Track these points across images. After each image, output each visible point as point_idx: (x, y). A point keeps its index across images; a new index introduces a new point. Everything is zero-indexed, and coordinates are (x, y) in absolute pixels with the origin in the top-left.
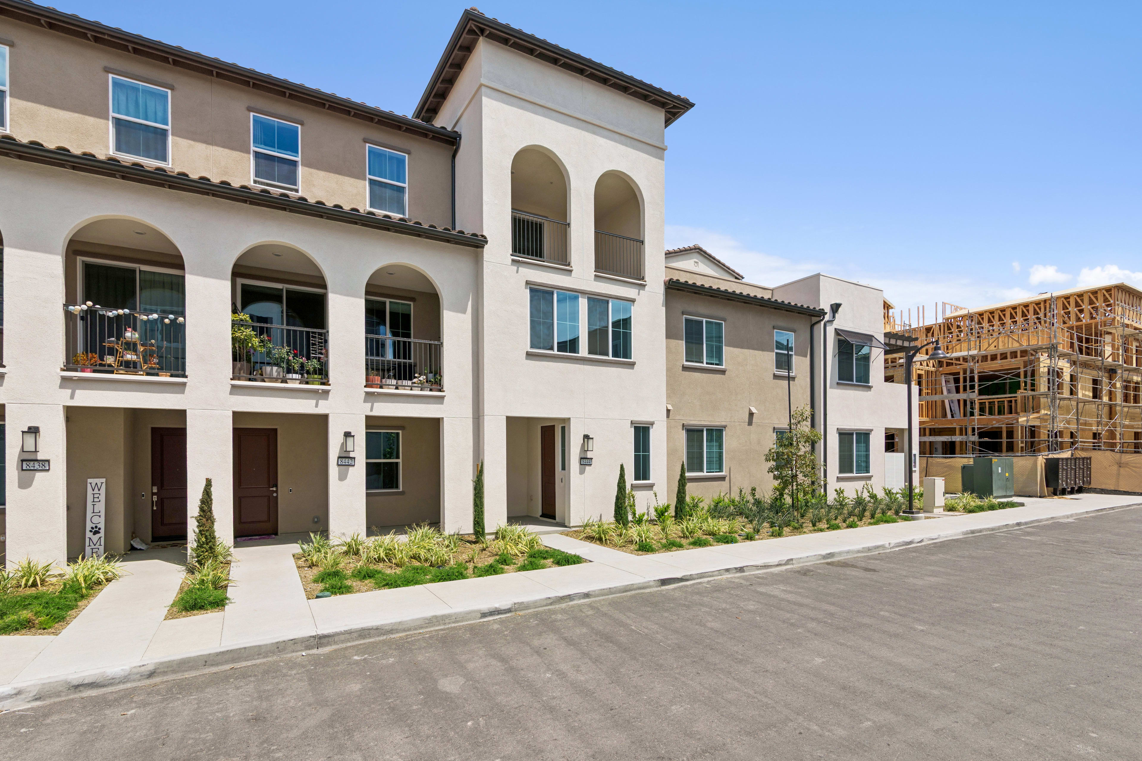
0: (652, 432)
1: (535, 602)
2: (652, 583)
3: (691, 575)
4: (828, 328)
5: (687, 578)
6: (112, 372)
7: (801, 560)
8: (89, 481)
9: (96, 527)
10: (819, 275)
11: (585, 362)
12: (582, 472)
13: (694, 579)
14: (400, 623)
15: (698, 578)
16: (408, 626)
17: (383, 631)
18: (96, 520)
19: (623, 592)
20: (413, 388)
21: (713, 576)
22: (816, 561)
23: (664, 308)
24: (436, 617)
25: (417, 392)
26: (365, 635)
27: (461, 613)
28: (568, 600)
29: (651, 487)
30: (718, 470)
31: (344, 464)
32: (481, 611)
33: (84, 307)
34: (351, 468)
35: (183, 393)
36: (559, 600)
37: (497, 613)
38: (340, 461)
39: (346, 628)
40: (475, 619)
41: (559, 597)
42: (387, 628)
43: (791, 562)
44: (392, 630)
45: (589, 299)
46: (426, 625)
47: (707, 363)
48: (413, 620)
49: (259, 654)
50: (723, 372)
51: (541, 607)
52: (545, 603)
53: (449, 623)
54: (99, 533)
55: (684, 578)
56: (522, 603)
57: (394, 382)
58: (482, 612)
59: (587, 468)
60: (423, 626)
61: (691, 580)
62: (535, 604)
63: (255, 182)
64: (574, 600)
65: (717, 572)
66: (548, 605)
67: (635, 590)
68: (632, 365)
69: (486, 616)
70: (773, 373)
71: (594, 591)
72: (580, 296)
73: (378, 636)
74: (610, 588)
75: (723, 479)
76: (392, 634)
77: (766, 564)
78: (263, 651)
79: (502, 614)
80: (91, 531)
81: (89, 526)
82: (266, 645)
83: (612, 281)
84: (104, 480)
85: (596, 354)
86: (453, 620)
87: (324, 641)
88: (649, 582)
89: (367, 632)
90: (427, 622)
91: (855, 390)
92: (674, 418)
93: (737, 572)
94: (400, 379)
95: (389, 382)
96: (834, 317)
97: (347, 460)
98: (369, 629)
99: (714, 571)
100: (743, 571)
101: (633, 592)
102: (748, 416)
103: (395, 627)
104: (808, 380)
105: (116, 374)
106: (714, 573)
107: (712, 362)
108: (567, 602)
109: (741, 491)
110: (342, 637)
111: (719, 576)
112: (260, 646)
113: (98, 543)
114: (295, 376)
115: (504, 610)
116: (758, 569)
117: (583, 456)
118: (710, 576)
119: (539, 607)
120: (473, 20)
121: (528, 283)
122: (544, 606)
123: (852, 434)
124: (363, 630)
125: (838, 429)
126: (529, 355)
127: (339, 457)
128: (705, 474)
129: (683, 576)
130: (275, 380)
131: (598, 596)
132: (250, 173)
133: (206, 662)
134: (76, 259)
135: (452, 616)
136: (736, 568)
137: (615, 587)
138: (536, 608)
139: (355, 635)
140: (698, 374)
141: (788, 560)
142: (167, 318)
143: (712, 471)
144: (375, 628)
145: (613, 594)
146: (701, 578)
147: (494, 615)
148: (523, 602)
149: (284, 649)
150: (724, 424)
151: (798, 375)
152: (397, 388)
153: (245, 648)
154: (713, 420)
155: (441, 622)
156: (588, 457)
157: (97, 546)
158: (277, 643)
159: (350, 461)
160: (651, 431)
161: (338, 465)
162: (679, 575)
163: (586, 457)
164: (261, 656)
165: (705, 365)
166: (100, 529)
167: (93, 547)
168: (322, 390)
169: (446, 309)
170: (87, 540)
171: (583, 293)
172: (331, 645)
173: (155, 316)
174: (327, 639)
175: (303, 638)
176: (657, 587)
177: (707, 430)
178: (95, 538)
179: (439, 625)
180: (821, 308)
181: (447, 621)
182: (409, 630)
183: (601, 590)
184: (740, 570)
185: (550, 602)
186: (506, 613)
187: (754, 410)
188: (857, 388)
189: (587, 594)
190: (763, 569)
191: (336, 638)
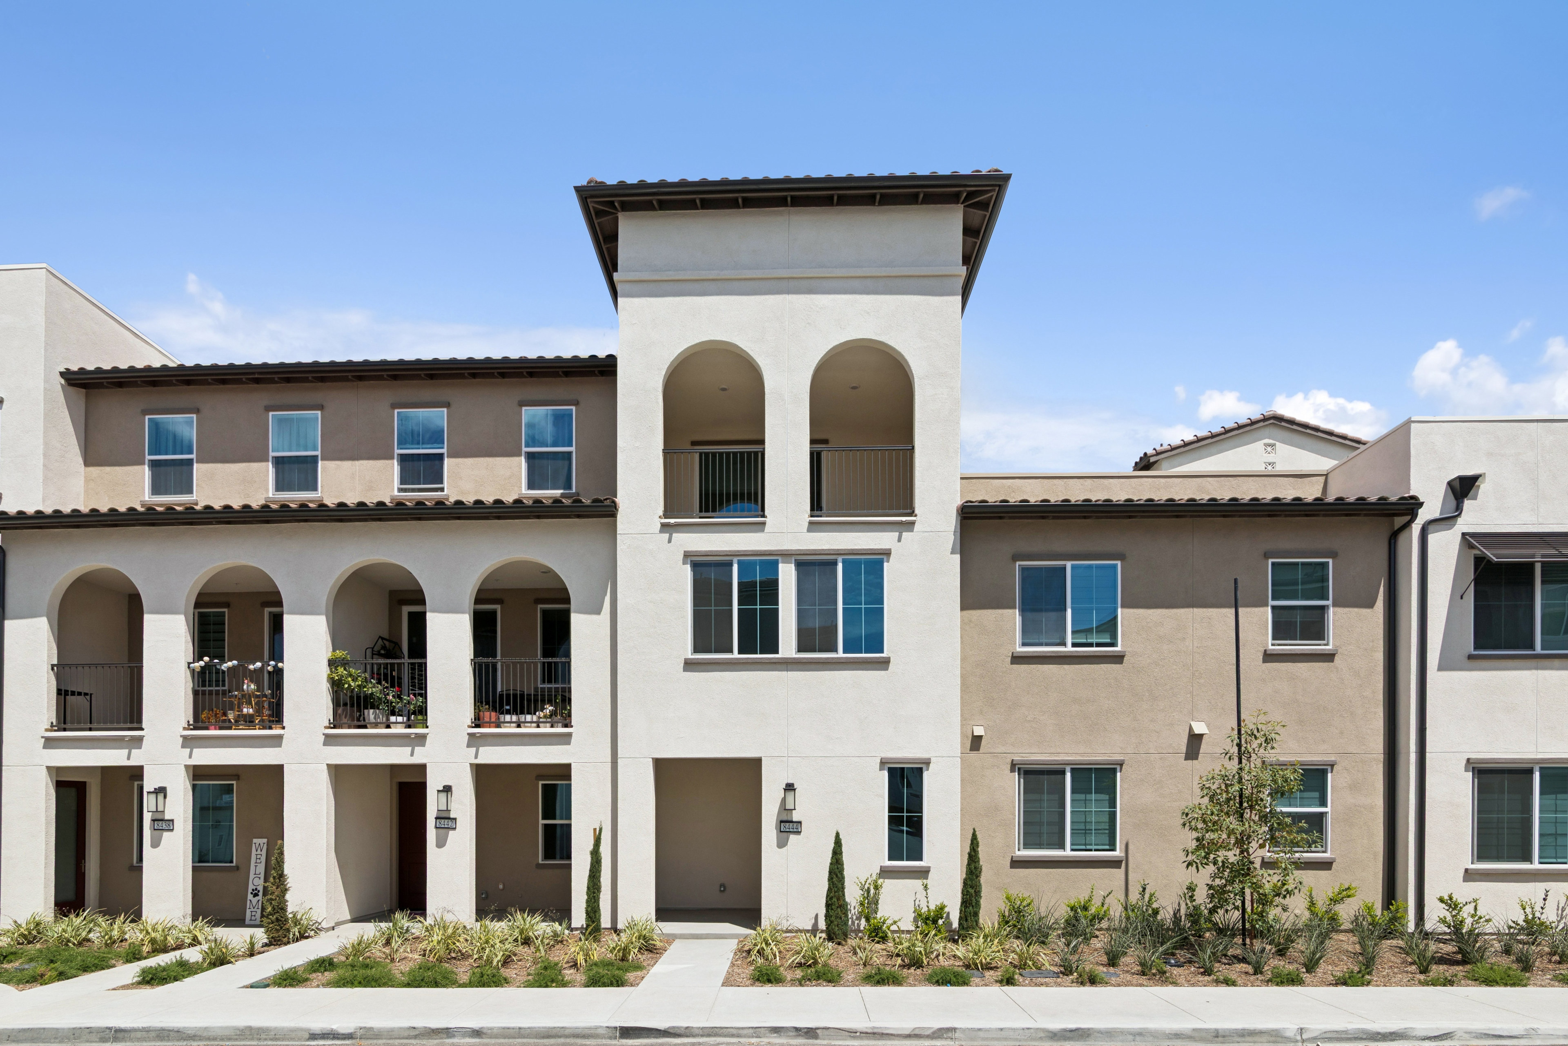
0: (927, 777)
1: (392, 1030)
2: (601, 1031)
3: (687, 1028)
4: (1433, 539)
5: (679, 1032)
6: (230, 728)
7: (981, 1034)
8: (255, 840)
9: (256, 889)
10: (1409, 422)
11: (789, 667)
12: (782, 844)
13: (694, 1036)
14: (206, 1029)
15: (702, 1036)
16: (214, 1034)
17: (184, 1036)
18: (256, 881)
19: (543, 1037)
20: (540, 725)
21: (739, 1036)
22: (1026, 1040)
23: (957, 557)
24: (250, 1028)
25: (546, 729)
26: (164, 1037)
27: (283, 1029)
28: (445, 1036)
29: (923, 873)
30: (1107, 847)
31: (443, 826)
32: (310, 1030)
33: (202, 663)
34: (451, 832)
35: (280, 746)
36: (429, 1033)
37: (332, 1036)
38: (438, 823)
39: (145, 1025)
40: (299, 1040)
41: (430, 1028)
42: (189, 1032)
43: (950, 1035)
44: (195, 1036)
45: (799, 565)
46: (235, 1037)
47: (1074, 645)
48: (221, 1028)
49: (56, 1038)
50: (1118, 659)
51: (399, 1038)
52: (406, 1034)
53: (266, 1039)
54: (258, 895)
55: (671, 1031)
56: (371, 1029)
57: (514, 718)
58: (311, 1032)
59: (792, 837)
60: (233, 1037)
61: (687, 1036)
62: (390, 1033)
63: (400, 490)
64: (454, 1036)
65: (751, 1031)
66: (411, 1038)
67: (567, 1037)
68: (884, 664)
69: (316, 1039)
70: (1262, 650)
71: (491, 1029)
72: (780, 560)
73: (178, 1040)
74: (520, 1028)
75: (1115, 864)
76: (194, 1040)
77: (875, 1031)
78: (60, 1034)
79: (338, 1039)
80: (252, 893)
81: (251, 887)
82: (63, 1029)
83: (844, 527)
84: (265, 840)
85: (813, 650)
86: (271, 1037)
87: (120, 1035)
88: (597, 1028)
89: (166, 1033)
90: (238, 1033)
91: (1537, 668)
92: (992, 750)
93: (799, 1035)
94: (522, 713)
95: (508, 718)
96: (1459, 508)
97: (446, 821)
98: (169, 1031)
99: (743, 1028)
100: (816, 1037)
101: (562, 1040)
102: (1185, 741)
103: (199, 1033)
104: (1379, 657)
105: (235, 729)
106: (741, 1032)
107: (1089, 641)
108: (442, 1038)
109: (1144, 889)
110: (139, 1035)
111: (753, 1037)
112: (57, 1029)
113: (257, 907)
114: (400, 719)
115: (343, 1034)
116: (854, 1038)
117: (785, 818)
118: (733, 1036)
119: (396, 1038)
120: (592, 196)
121: (687, 555)
122: (403, 1038)
123: (1530, 772)
124: (163, 1029)
125: (1468, 760)
126: (689, 665)
127: (436, 818)
128: (1067, 852)
129: (669, 1028)
130: (376, 725)
131: (496, 1037)
132: (393, 481)
133: (9, 1036)
134: (264, 611)
135: (271, 1031)
136: (797, 1029)
137: (529, 1028)
138: (390, 1039)
139: (153, 1034)
140: (1051, 666)
141: (940, 1030)
142: (269, 665)
143: (1088, 847)
144: (176, 1029)
145: (524, 1037)
146: (709, 1035)
147: (328, 1038)
148: (373, 1028)
149: (79, 1038)
150: (1118, 757)
151: (1340, 651)
152: (519, 726)
153: (44, 1029)
154: (1090, 751)
155: (255, 1036)
156: (794, 820)
157: (255, 910)
158: (74, 1029)
159: (450, 823)
160: (926, 775)
161: (436, 827)
162: (662, 1025)
163: (789, 819)
164: (57, 1041)
165: (1069, 648)
166: (259, 891)
167: (252, 910)
168: (416, 734)
169: (575, 612)
170: (248, 902)
171: (786, 555)
172: (126, 1041)
173: (259, 664)
174: (123, 1033)
175: (99, 1028)
176: (610, 1038)
177: (1073, 770)
178: (255, 900)
179: (252, 1039)
180: (1412, 493)
181: (263, 1036)
182: (215, 1039)
183: (504, 1028)
184: (806, 1033)
185: (414, 1033)
186: (344, 1039)
187: (1199, 728)
188: (1547, 662)
189: (478, 1031)
190: (868, 1039)
191: (133, 1035)
